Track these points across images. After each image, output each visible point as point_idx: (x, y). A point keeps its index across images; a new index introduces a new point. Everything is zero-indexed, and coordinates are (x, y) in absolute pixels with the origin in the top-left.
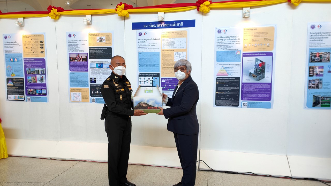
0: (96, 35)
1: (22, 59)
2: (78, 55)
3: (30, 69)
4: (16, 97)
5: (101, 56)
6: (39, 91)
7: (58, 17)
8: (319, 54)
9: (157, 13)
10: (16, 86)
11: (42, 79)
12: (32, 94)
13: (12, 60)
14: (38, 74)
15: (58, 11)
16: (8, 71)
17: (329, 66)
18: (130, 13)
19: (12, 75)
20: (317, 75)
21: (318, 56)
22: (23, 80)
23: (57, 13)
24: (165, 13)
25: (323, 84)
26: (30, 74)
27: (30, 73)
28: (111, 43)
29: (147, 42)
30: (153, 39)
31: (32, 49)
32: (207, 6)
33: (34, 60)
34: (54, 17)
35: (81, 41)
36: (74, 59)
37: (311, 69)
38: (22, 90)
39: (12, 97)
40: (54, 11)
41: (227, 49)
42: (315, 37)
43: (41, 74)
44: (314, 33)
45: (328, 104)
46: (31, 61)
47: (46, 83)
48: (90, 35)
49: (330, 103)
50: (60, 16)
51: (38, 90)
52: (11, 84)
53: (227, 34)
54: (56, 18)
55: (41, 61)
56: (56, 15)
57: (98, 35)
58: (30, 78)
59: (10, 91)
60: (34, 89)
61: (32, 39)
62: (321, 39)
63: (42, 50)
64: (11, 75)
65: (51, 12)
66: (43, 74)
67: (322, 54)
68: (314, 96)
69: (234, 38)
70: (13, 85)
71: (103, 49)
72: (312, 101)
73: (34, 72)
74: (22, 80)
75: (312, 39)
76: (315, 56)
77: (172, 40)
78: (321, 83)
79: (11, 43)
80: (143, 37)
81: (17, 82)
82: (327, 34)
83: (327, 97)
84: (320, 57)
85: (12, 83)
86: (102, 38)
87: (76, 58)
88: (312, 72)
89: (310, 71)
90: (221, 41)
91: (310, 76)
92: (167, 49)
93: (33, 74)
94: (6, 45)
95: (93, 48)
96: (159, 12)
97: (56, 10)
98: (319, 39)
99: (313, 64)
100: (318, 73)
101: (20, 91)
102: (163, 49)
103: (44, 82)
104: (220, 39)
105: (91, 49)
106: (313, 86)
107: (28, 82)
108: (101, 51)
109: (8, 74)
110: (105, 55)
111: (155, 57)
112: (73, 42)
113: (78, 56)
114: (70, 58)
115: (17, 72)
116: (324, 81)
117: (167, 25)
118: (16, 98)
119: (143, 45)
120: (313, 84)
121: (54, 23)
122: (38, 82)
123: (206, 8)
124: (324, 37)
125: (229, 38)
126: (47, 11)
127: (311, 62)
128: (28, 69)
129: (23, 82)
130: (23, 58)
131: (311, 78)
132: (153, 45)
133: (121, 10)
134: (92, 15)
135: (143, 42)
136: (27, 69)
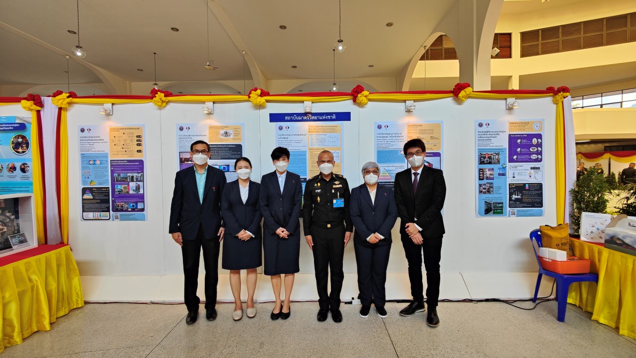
0: (219, 128)
1: (107, 161)
3: (119, 175)
4: (97, 214)
5: (226, 155)
6: (133, 206)
7: (164, 104)
8: (488, 154)
9: (302, 102)
10: (98, 200)
11: (138, 188)
12: (122, 210)
13: (91, 162)
14: (132, 181)
15: (165, 96)
16: (85, 177)
17: (499, 168)
18: (267, 101)
19: (91, 183)
20: (487, 178)
21: (487, 157)
22: (109, 190)
23: (164, 99)
24: (312, 103)
25: (494, 188)
26: (120, 181)
28: (240, 139)
29: (290, 138)
30: (298, 135)
31: (123, 147)
32: (365, 96)
33: (126, 162)
34: (160, 104)
35: (197, 136)
36: (186, 160)
37: (481, 171)
38: (106, 205)
39: (91, 215)
40: (160, 96)
41: (390, 148)
42: (484, 136)
44: (483, 132)
45: (500, 211)
46: (122, 164)
47: (144, 194)
48: (211, 127)
49: (502, 210)
50: (168, 103)
51: (131, 204)
52: (88, 196)
53: (388, 131)
54: (163, 105)
55: (137, 163)
56: (163, 102)
57: (223, 128)
58: (119, 187)
59: (86, 207)
60: (125, 203)
61: (124, 133)
62: (490, 139)
63: (139, 148)
64: (89, 183)
65: (155, 97)
66: (140, 181)
67: (492, 154)
68: (485, 202)
69: (397, 135)
70: (92, 198)
71: (230, 146)
72: (484, 208)
73: (127, 178)
74: (107, 190)
75: (481, 139)
76: (485, 158)
77: (323, 136)
78: (492, 187)
79: (90, 139)
80: (284, 131)
81: (98, 193)
82: (495, 133)
83: (499, 203)
84: (490, 158)
85: (90, 194)
86: (228, 132)
87: (190, 159)
88: (482, 175)
89: (479, 174)
90: (381, 138)
91: (480, 179)
92: (316, 147)
93: (123, 181)
94: (82, 142)
95: (215, 145)
96: (306, 101)
97: (163, 94)
98: (487, 139)
99: (482, 166)
100: (488, 175)
101: (104, 205)
102: (312, 147)
103: (141, 192)
104: (381, 136)
106: (484, 190)
107: (116, 193)
108: (227, 149)
109: (84, 182)
110: (232, 154)
111: (301, 157)
112: (186, 137)
114: (181, 159)
115: (99, 179)
116: (495, 185)
117: (315, 118)
118: (97, 216)
119: (284, 142)
120: (484, 189)
121: (159, 112)
122: (131, 192)
123: (365, 98)
124: (492, 136)
125: (391, 135)
126: (151, 95)
127: (481, 164)
128: (116, 174)
129: (109, 193)
130: (110, 159)
131: (482, 182)
132: (298, 142)
133: (256, 96)
134: (214, 103)
135: (284, 138)
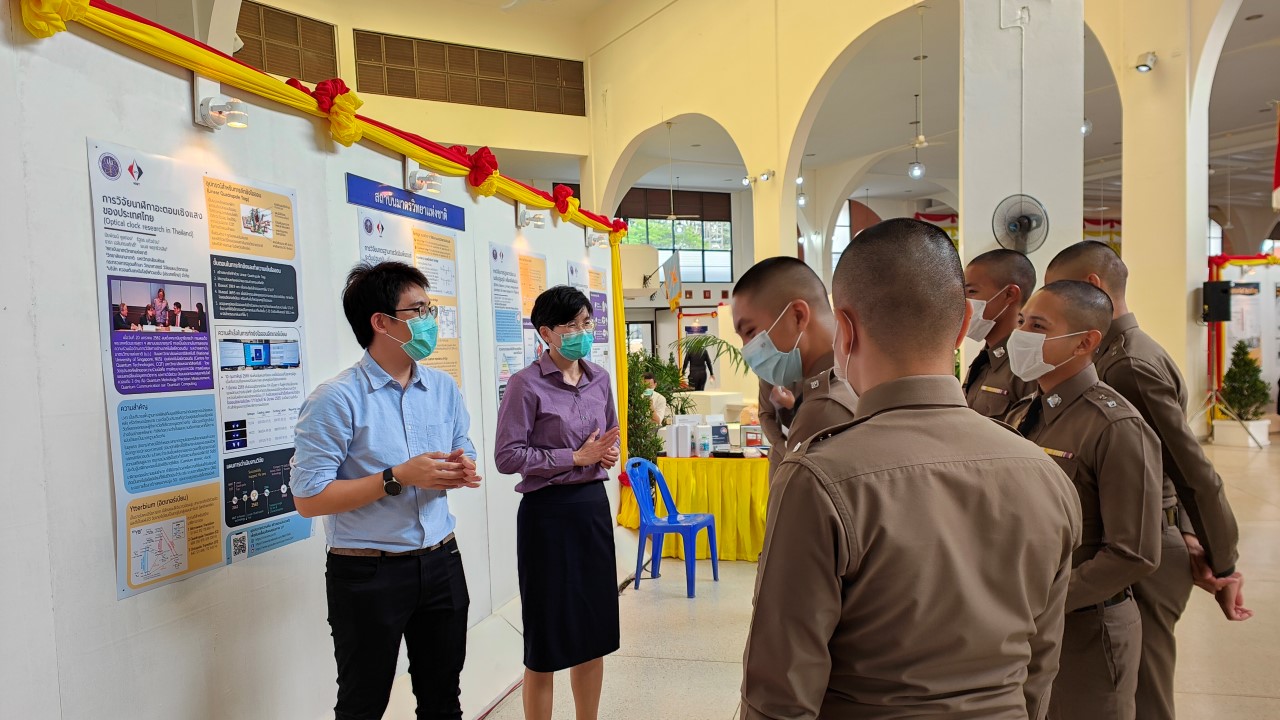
0: (235, 193)
2: (161, 295)
5: (260, 303)
28: (291, 248)
30: (399, 254)
35: (171, 211)
36: (139, 315)
48: (211, 185)
57: (245, 196)
71: (268, 269)
77: (433, 264)
80: (375, 236)
86: (260, 215)
87: (150, 313)
90: (498, 282)
104: (497, 275)
105: (223, 264)
108: (261, 280)
110: (275, 302)
112: (131, 209)
113: (157, 301)
114: (115, 309)
117: (421, 210)
134: (221, 85)
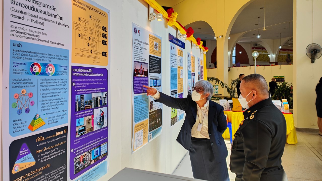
0: (153, 38)
1: (66, 68)
2: (141, 66)
3: (82, 98)
6: (97, 153)
11: (102, 119)
12: (84, 168)
14: (97, 107)
22: (67, 133)
26: (83, 109)
27: (82, 107)
31: (89, 42)
33: (91, 71)
35: (144, 43)
36: (138, 72)
43: (101, 107)
46: (86, 75)
51: (95, 151)
55: (101, 75)
58: (82, 123)
60: (88, 151)
61: (90, 16)
71: (157, 59)
73: (90, 103)
79: (36, 7)
86: (157, 44)
87: (140, 71)
93: (87, 108)
105: (151, 58)
107: (77, 136)
112: (138, 43)
113: (141, 68)
114: (134, 71)
115: (51, 111)
117: (179, 43)
119: (172, 60)
130: (71, 64)
135: (172, 57)
136: (78, 97)
